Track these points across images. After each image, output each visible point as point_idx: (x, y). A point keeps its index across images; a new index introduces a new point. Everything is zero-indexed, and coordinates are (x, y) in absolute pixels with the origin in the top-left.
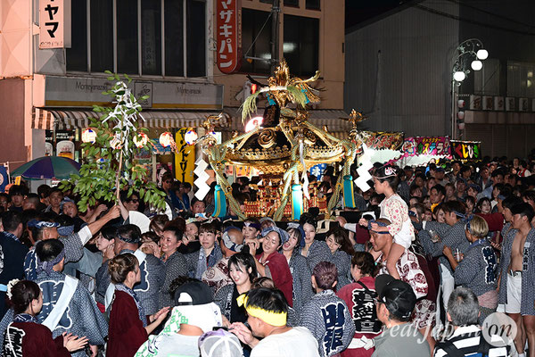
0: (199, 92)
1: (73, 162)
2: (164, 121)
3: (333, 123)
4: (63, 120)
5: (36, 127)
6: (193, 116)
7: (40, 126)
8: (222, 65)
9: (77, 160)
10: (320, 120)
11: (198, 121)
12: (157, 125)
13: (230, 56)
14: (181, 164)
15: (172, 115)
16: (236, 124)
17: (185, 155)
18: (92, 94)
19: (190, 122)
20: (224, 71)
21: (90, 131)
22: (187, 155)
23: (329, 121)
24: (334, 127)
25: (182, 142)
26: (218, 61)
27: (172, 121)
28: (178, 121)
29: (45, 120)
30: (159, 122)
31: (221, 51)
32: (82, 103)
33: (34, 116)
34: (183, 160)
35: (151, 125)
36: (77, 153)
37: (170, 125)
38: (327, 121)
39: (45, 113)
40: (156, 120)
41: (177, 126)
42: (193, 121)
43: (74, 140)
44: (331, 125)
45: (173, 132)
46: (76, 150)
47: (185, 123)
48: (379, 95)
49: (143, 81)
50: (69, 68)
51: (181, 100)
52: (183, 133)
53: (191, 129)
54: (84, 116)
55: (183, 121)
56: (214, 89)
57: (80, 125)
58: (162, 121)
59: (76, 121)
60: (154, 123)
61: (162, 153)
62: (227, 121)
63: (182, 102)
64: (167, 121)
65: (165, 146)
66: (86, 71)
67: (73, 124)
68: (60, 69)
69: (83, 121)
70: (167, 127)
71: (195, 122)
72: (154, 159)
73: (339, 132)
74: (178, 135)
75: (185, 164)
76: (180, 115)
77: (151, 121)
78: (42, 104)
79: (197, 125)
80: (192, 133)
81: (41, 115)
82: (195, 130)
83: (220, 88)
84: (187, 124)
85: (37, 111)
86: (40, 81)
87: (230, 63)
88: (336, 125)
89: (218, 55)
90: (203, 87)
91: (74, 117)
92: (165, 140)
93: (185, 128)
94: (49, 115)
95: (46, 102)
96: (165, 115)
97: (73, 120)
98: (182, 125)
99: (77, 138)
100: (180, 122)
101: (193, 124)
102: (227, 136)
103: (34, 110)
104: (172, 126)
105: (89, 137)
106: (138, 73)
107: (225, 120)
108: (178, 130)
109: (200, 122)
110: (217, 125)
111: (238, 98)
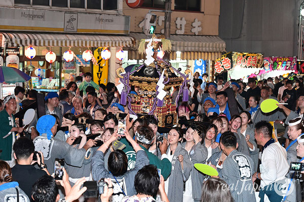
0: (112, 21)
1: (18, 70)
2: (86, 42)
3: (211, 46)
4: (11, 40)
6: (107, 38)
9: (21, 69)
10: (201, 43)
11: (110, 42)
12: (80, 45)
14: (98, 74)
15: (91, 38)
17: (100, 67)
18: (33, 21)
19: (105, 43)
21: (31, 48)
22: (102, 67)
23: (208, 44)
24: (211, 48)
25: (98, 58)
27: (92, 42)
28: (96, 42)
30: (82, 43)
32: (25, 28)
34: (99, 71)
35: (76, 45)
36: (21, 64)
37: (90, 45)
38: (206, 44)
40: (80, 42)
41: (96, 45)
42: (107, 42)
43: (18, 55)
44: (209, 47)
45: (93, 50)
46: (20, 62)
47: (101, 43)
48: (245, 25)
49: (71, 12)
50: (16, 2)
51: (99, 27)
52: (100, 51)
53: (106, 48)
54: (27, 37)
55: (99, 42)
56: (123, 19)
57: (24, 43)
58: (84, 42)
59: (21, 41)
60: (78, 43)
61: (84, 66)
62: (132, 43)
63: (100, 29)
64: (88, 42)
65: (87, 60)
66: (29, 4)
67: (19, 43)
68: (10, 3)
69: (26, 41)
70: (88, 46)
71: (109, 43)
72: (78, 69)
73: (214, 52)
74: (96, 52)
75: (101, 74)
76: (98, 38)
77: (76, 42)
79: (110, 45)
80: (107, 51)
82: (109, 49)
83: (127, 18)
84: (103, 45)
88: (213, 47)
90: (115, 17)
91: (20, 38)
92: (87, 56)
93: (101, 48)
94: (1, 36)
96: (87, 38)
97: (19, 40)
98: (99, 45)
99: (21, 53)
100: (97, 43)
101: (107, 44)
102: (132, 53)
104: (92, 46)
105: (30, 53)
106: (67, 6)
107: (131, 42)
108: (95, 48)
109: (112, 43)
110: (124, 46)
111: (141, 26)
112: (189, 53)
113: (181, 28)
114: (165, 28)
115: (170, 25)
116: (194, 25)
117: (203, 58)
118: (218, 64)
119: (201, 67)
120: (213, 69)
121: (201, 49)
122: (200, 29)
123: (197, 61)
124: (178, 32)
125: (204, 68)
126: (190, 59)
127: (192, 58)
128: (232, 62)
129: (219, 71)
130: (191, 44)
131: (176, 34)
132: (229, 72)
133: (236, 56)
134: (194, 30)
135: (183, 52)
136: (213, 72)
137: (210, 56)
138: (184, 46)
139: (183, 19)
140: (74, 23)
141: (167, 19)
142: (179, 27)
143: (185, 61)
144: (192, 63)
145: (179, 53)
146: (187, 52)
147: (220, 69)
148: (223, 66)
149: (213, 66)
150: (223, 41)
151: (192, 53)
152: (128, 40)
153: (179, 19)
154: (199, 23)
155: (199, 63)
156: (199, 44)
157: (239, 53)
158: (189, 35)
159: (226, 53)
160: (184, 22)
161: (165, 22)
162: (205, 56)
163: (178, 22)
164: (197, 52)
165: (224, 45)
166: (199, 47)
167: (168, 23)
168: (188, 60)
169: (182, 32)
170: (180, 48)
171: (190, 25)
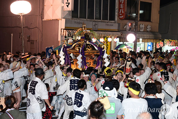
0: (113, 25)
4: (70, 33)
5: (62, 35)
6: (110, 33)
7: (63, 35)
8: (120, 17)
13: (123, 14)
15: (104, 32)
16: (124, 36)
17: (107, 45)
20: (120, 19)
21: (78, 37)
25: (107, 41)
26: (119, 16)
27: (104, 34)
29: (65, 33)
31: (120, 13)
33: (61, 32)
39: (65, 30)
40: (99, 34)
47: (108, 35)
48: (170, 28)
49: (95, 22)
50: (73, 17)
51: (107, 28)
52: (107, 38)
55: (107, 34)
56: (117, 25)
58: (101, 34)
65: (102, 42)
66: (78, 18)
68: (70, 17)
70: (102, 36)
74: (105, 38)
76: (106, 33)
78: (64, 28)
81: (64, 31)
82: (111, 37)
83: (119, 24)
84: (109, 35)
85: (62, 30)
86: (64, 21)
87: (123, 17)
89: (119, 14)
90: (114, 24)
94: (66, 31)
95: (65, 27)
96: (102, 32)
97: (73, 33)
98: (107, 35)
99: (74, 39)
100: (106, 35)
103: (61, 30)
104: (104, 36)
106: (94, 19)
109: (112, 35)
110: (118, 36)
111: (125, 27)
112: (145, 40)
113: (142, 28)
114: (135, 29)
115: (137, 27)
116: (148, 27)
117: (151, 41)
118: (158, 44)
119: (150, 46)
120: (156, 47)
121: (150, 38)
122: (150, 29)
123: (149, 43)
124: (141, 30)
125: (151, 46)
126: (146, 42)
127: (147, 41)
128: (164, 44)
129: (158, 47)
130: (146, 36)
131: (140, 31)
132: (163, 48)
133: (166, 41)
134: (147, 30)
135: (143, 39)
136: (155, 48)
137: (154, 41)
138: (143, 37)
139: (143, 25)
140: (97, 26)
141: (136, 25)
142: (141, 28)
143: (144, 43)
144: (146, 44)
145: (141, 40)
146: (144, 39)
147: (158, 46)
148: (160, 45)
149: (156, 45)
150: (160, 34)
151: (147, 40)
152: (119, 34)
153: (141, 25)
154: (150, 27)
155: (150, 44)
156: (150, 36)
157: (167, 40)
158: (146, 31)
159: (161, 40)
160: (143, 26)
161: (135, 26)
162: (152, 41)
163: (141, 26)
164: (149, 39)
165: (161, 36)
166: (150, 37)
167: (136, 26)
168: (145, 42)
169: (142, 30)
170: (141, 37)
171: (146, 27)
